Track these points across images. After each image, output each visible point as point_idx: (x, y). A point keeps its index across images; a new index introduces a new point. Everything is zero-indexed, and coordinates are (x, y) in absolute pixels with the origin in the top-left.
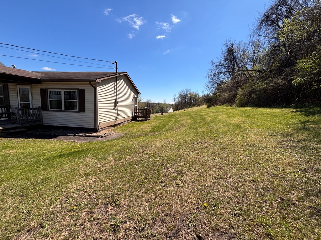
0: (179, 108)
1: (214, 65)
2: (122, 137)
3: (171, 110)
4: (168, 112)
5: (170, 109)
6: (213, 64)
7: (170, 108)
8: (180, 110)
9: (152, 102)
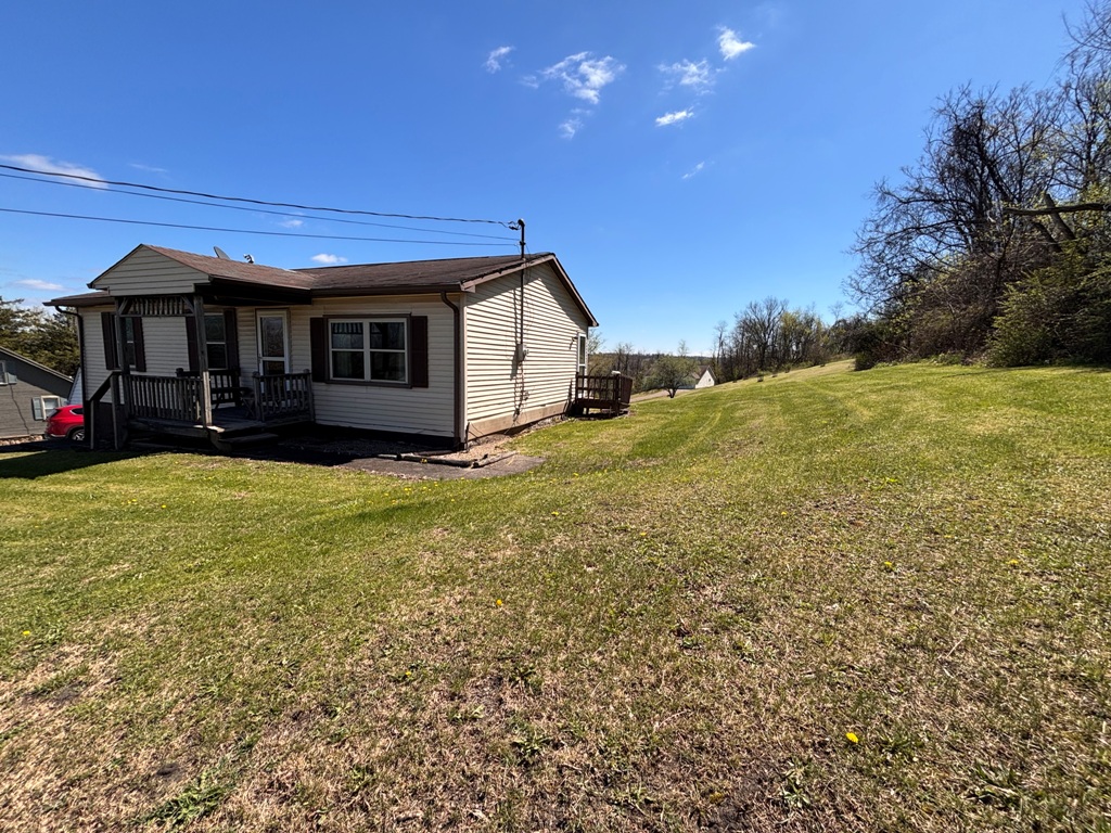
0: (736, 372)
1: (890, 199)
2: (538, 470)
3: (707, 381)
4: (694, 388)
5: (701, 376)
6: (882, 199)
7: (703, 373)
8: (740, 378)
9: (636, 353)
